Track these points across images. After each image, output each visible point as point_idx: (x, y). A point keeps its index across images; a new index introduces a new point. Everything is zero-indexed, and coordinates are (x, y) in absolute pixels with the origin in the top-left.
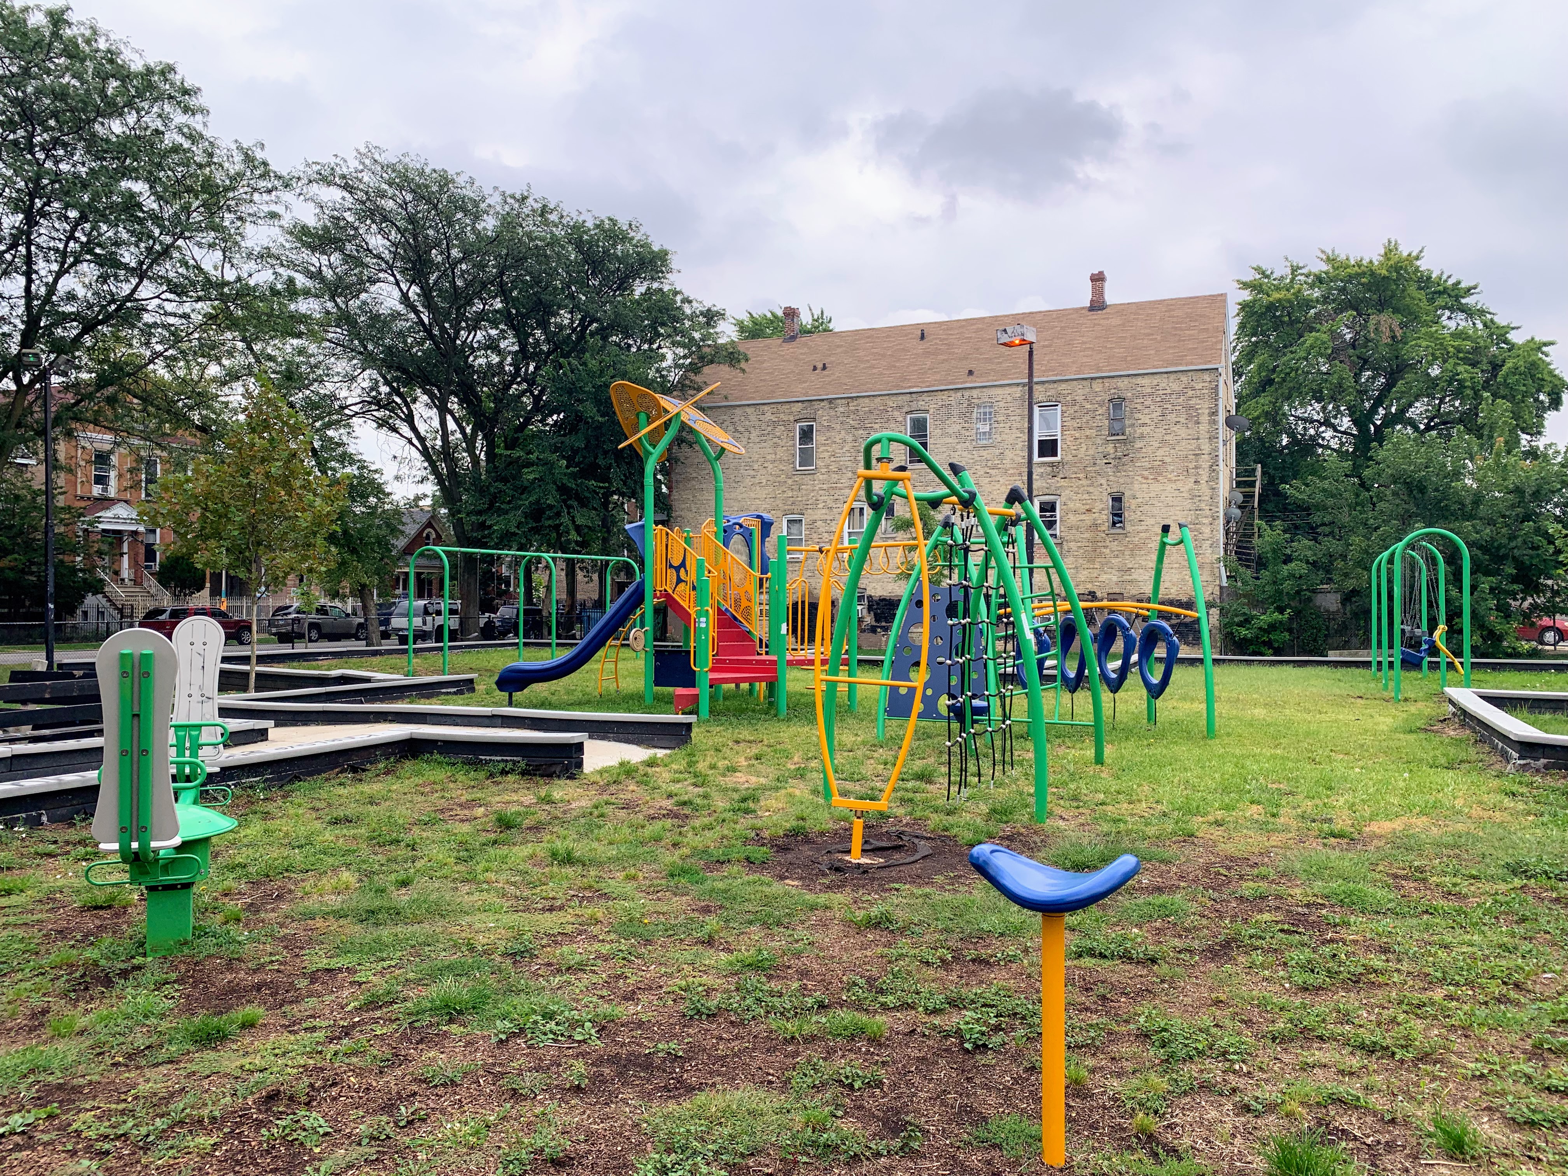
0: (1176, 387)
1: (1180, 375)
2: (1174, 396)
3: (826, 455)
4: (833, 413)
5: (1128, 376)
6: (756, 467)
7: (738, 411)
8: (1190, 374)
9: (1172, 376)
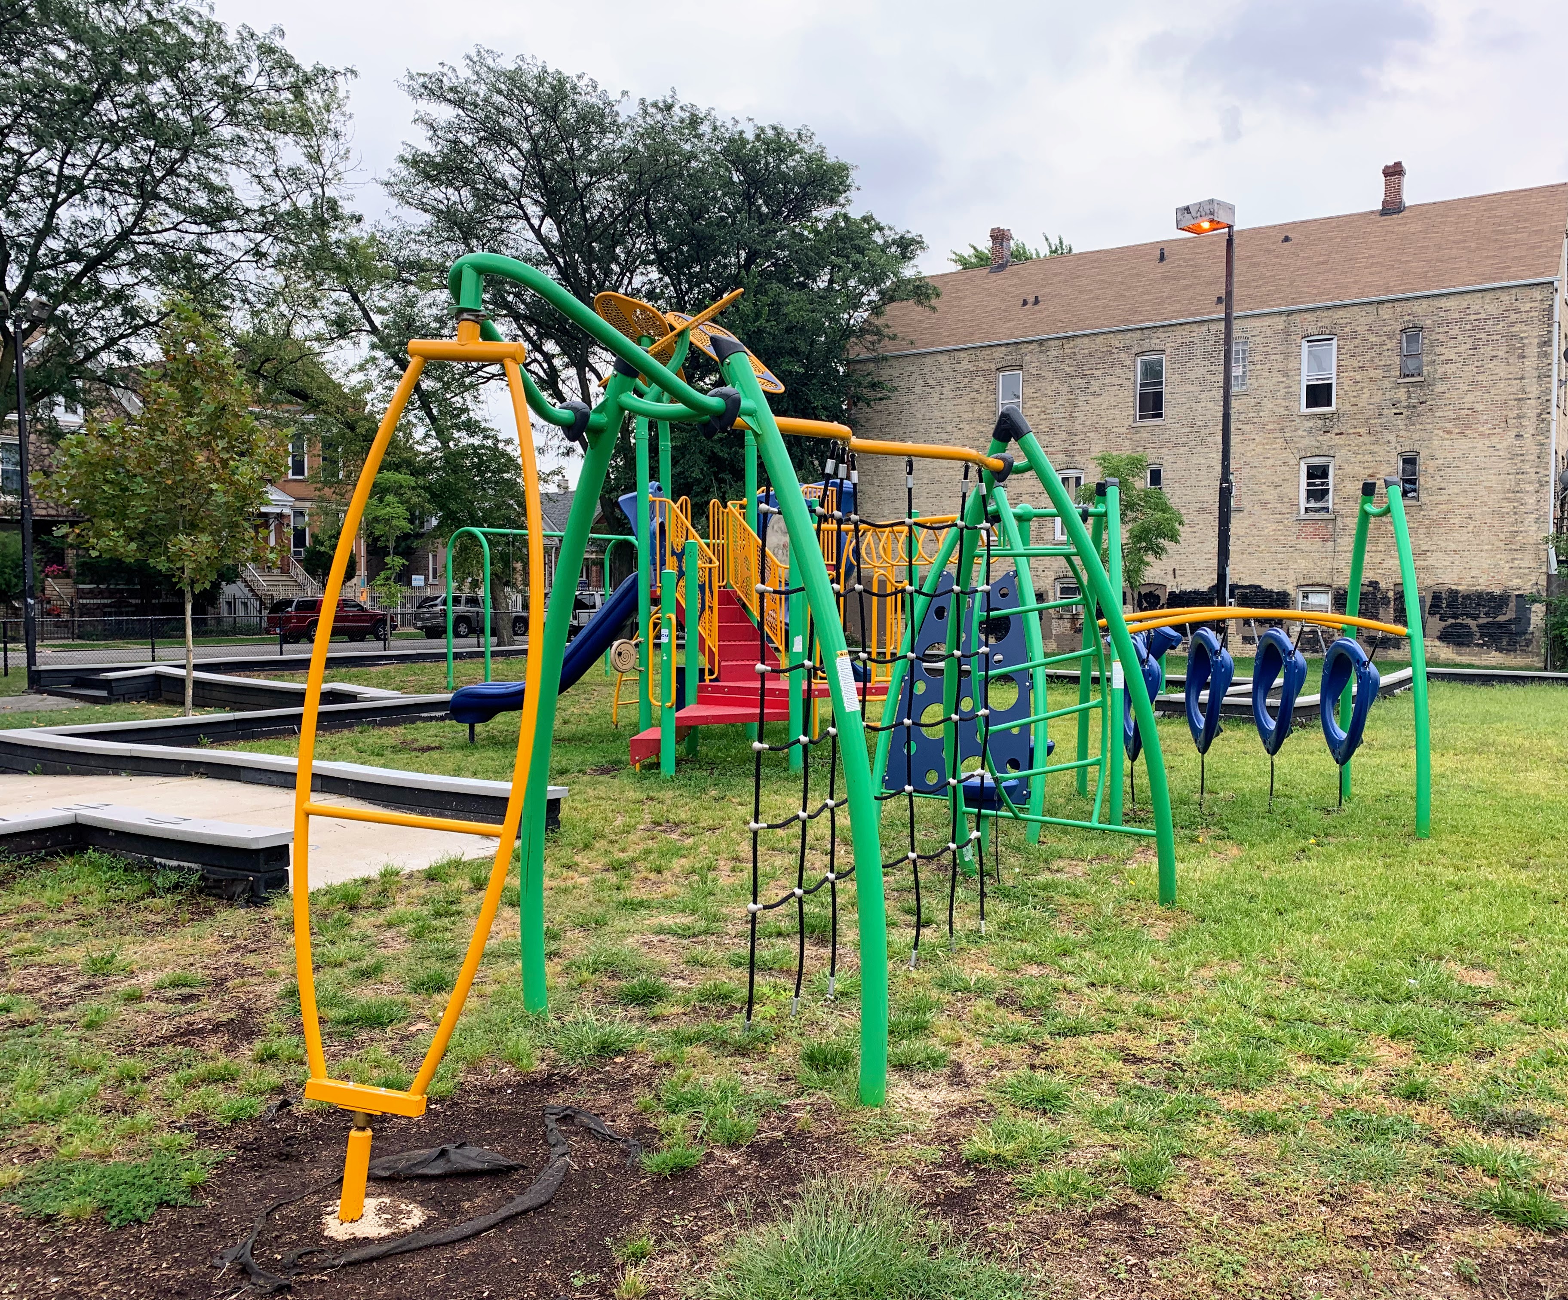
0: (1492, 308)
1: (1499, 293)
2: (1490, 322)
3: (1035, 411)
4: (1044, 358)
5: (1428, 297)
6: (949, 428)
7: (928, 360)
8: (1513, 291)
9: (1489, 296)
